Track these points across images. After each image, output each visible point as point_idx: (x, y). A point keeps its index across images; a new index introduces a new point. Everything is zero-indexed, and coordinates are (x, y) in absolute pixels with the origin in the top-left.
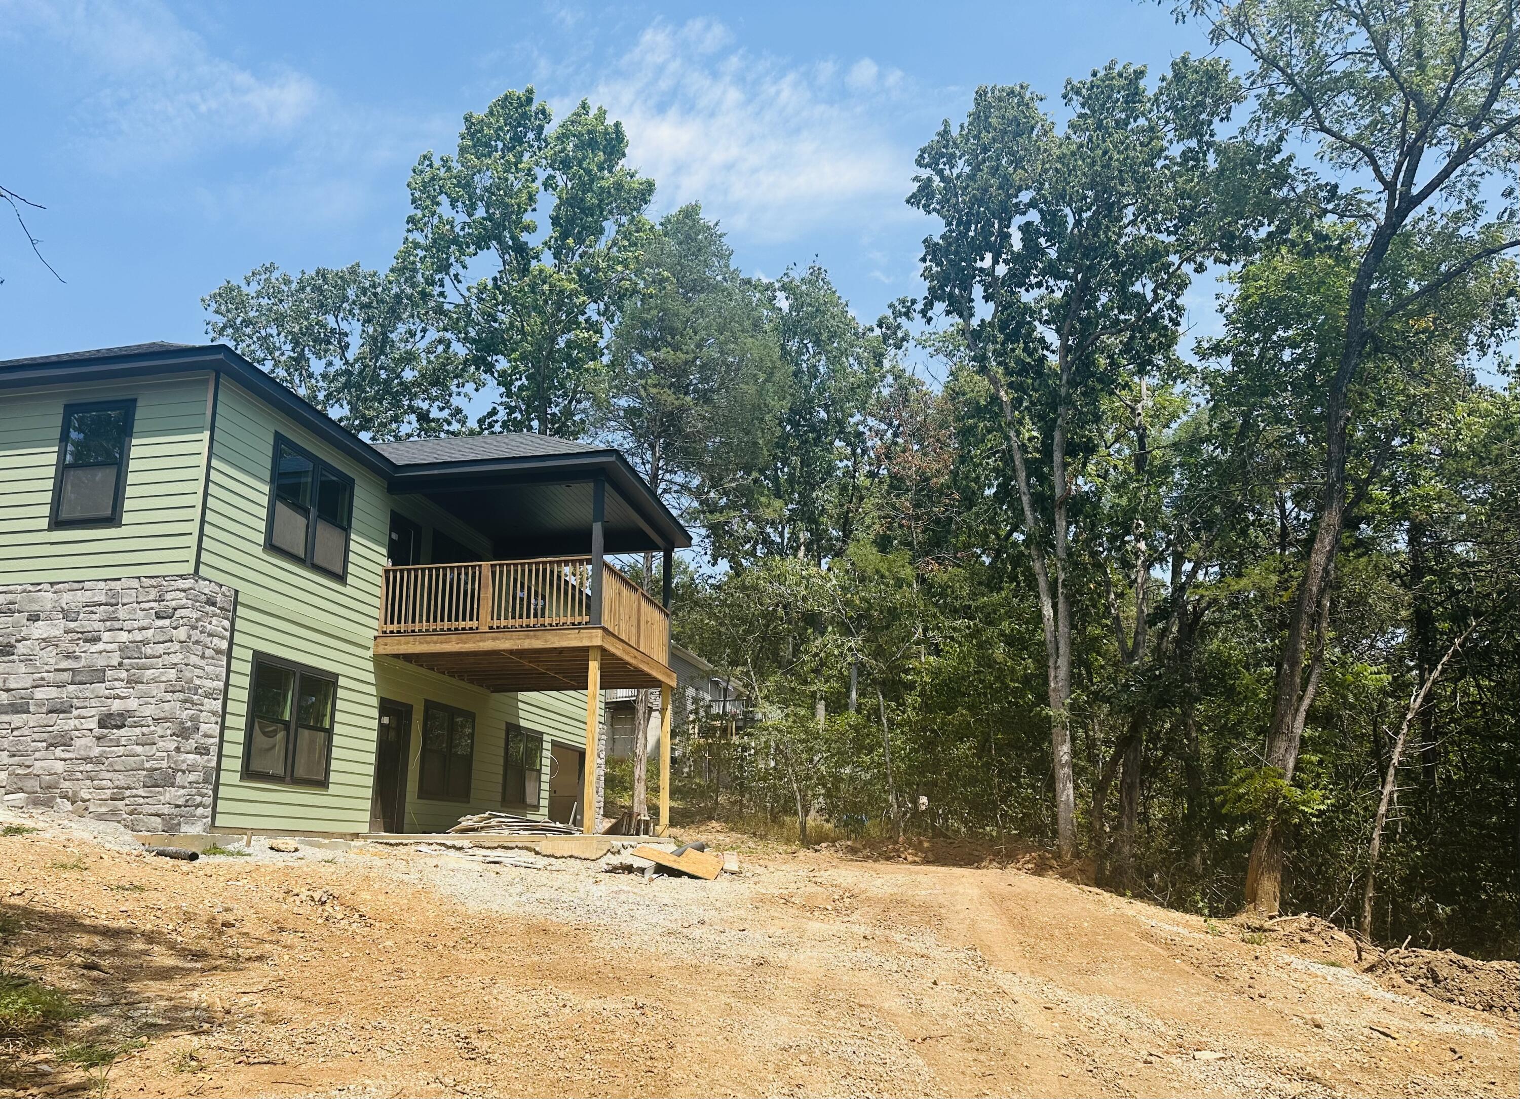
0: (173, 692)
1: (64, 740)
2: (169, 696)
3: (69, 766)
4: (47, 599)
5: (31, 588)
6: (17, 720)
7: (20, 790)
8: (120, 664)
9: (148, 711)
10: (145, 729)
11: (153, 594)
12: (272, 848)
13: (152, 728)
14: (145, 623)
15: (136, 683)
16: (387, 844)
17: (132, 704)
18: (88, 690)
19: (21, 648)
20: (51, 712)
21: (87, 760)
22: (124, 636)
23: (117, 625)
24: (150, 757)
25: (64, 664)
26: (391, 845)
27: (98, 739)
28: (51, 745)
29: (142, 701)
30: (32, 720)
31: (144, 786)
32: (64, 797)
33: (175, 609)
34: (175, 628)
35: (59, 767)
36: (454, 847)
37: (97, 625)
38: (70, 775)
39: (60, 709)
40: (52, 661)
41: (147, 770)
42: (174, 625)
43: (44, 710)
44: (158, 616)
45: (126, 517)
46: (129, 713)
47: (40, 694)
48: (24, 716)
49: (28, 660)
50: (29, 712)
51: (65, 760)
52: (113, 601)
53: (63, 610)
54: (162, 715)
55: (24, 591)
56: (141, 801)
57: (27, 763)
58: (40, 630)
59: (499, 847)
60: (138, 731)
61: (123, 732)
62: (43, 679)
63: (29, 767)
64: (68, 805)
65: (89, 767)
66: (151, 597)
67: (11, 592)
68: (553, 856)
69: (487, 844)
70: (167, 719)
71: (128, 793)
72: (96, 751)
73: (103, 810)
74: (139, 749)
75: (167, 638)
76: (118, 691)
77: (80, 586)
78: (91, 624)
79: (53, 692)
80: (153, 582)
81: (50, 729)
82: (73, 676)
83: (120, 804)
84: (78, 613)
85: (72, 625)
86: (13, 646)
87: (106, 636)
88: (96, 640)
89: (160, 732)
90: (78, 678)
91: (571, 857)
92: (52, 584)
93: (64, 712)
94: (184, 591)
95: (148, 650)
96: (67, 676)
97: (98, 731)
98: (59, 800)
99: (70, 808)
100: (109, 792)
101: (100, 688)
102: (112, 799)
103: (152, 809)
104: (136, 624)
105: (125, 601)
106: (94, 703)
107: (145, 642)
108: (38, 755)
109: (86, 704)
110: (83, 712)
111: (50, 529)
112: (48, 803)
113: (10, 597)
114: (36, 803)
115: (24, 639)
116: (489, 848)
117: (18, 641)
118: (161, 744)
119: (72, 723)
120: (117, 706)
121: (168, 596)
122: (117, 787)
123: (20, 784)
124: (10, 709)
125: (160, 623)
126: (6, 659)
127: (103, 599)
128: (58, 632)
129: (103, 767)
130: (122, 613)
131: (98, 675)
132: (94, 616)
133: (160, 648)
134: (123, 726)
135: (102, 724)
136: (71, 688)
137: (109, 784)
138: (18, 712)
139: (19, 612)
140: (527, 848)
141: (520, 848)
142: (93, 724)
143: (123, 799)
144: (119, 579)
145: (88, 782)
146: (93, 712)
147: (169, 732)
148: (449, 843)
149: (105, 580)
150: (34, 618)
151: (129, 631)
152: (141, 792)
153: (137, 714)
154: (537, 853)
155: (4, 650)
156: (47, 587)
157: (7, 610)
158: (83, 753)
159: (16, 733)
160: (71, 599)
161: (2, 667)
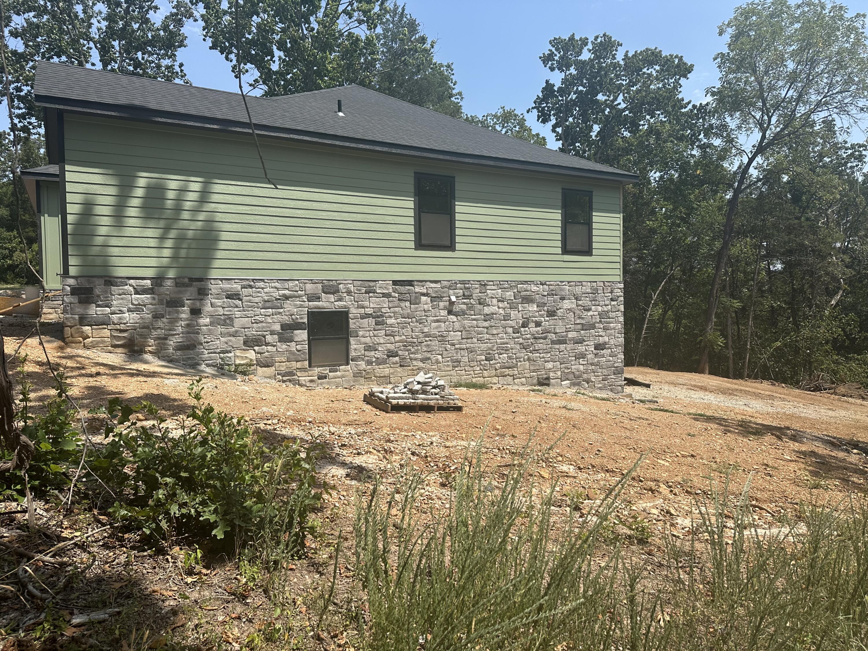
0: (620, 334)
1: (583, 356)
2: (620, 336)
3: (585, 367)
4: (567, 289)
5: (560, 284)
6: (562, 347)
7: (568, 379)
8: (599, 321)
9: (612, 342)
10: (611, 350)
11: (609, 290)
13: (614, 350)
14: (607, 302)
15: (607, 330)
17: (606, 339)
18: (587, 333)
19: (559, 313)
20: (575, 343)
21: (592, 364)
22: (600, 309)
23: (597, 303)
24: (615, 362)
25: (578, 321)
28: (578, 358)
29: (609, 338)
30: (569, 346)
31: (614, 374)
32: (585, 381)
33: (618, 297)
34: (619, 306)
35: (582, 368)
37: (589, 303)
38: (586, 372)
39: (580, 341)
40: (573, 319)
41: (615, 367)
42: (617, 304)
43: (572, 342)
44: (612, 300)
45: (594, 252)
46: (605, 343)
47: (570, 335)
48: (564, 345)
49: (563, 318)
50: (566, 343)
51: (583, 365)
52: (593, 292)
53: (574, 295)
54: (618, 344)
55: (558, 285)
56: (613, 380)
57: (568, 367)
58: (567, 304)
61: (604, 351)
62: (570, 328)
63: (569, 369)
64: (586, 385)
65: (593, 367)
67: (551, 285)
70: (620, 346)
71: (609, 377)
72: (595, 361)
73: (600, 385)
74: (611, 358)
75: (615, 310)
76: (600, 334)
77: (581, 284)
78: (585, 302)
79: (575, 334)
80: (609, 284)
81: (576, 351)
82: (583, 327)
83: (606, 383)
84: (580, 297)
85: (580, 303)
86: (555, 312)
87: (592, 308)
88: (589, 310)
89: (617, 351)
90: (585, 328)
92: (569, 282)
95: (610, 315)
96: (579, 327)
97: (594, 352)
98: (583, 383)
100: (601, 378)
101: (592, 332)
102: (602, 381)
103: (618, 384)
104: (604, 303)
105: (597, 292)
106: (592, 339)
107: (608, 312)
108: (572, 363)
109: (588, 339)
110: (588, 343)
111: (563, 254)
112: (579, 384)
113: (551, 287)
115: (560, 309)
117: (558, 309)
118: (618, 356)
119: (583, 348)
120: (601, 340)
121: (615, 291)
122: (604, 376)
123: (567, 377)
124: (558, 342)
125: (613, 303)
126: (552, 318)
127: (589, 290)
128: (574, 306)
129: (598, 367)
130: (598, 298)
131: (593, 326)
132: (586, 299)
133: (614, 315)
134: (604, 349)
135: (596, 348)
136: (582, 332)
137: (601, 374)
138: (562, 344)
139: (556, 295)
142: (592, 348)
143: (607, 380)
144: (596, 282)
145: (593, 374)
146: (591, 343)
147: (621, 351)
149: (589, 282)
150: (563, 299)
151: (602, 306)
152: (613, 376)
153: (609, 344)
155: (551, 314)
156: (567, 283)
157: (551, 294)
158: (590, 361)
159: (561, 353)
160: (578, 290)
161: (551, 322)
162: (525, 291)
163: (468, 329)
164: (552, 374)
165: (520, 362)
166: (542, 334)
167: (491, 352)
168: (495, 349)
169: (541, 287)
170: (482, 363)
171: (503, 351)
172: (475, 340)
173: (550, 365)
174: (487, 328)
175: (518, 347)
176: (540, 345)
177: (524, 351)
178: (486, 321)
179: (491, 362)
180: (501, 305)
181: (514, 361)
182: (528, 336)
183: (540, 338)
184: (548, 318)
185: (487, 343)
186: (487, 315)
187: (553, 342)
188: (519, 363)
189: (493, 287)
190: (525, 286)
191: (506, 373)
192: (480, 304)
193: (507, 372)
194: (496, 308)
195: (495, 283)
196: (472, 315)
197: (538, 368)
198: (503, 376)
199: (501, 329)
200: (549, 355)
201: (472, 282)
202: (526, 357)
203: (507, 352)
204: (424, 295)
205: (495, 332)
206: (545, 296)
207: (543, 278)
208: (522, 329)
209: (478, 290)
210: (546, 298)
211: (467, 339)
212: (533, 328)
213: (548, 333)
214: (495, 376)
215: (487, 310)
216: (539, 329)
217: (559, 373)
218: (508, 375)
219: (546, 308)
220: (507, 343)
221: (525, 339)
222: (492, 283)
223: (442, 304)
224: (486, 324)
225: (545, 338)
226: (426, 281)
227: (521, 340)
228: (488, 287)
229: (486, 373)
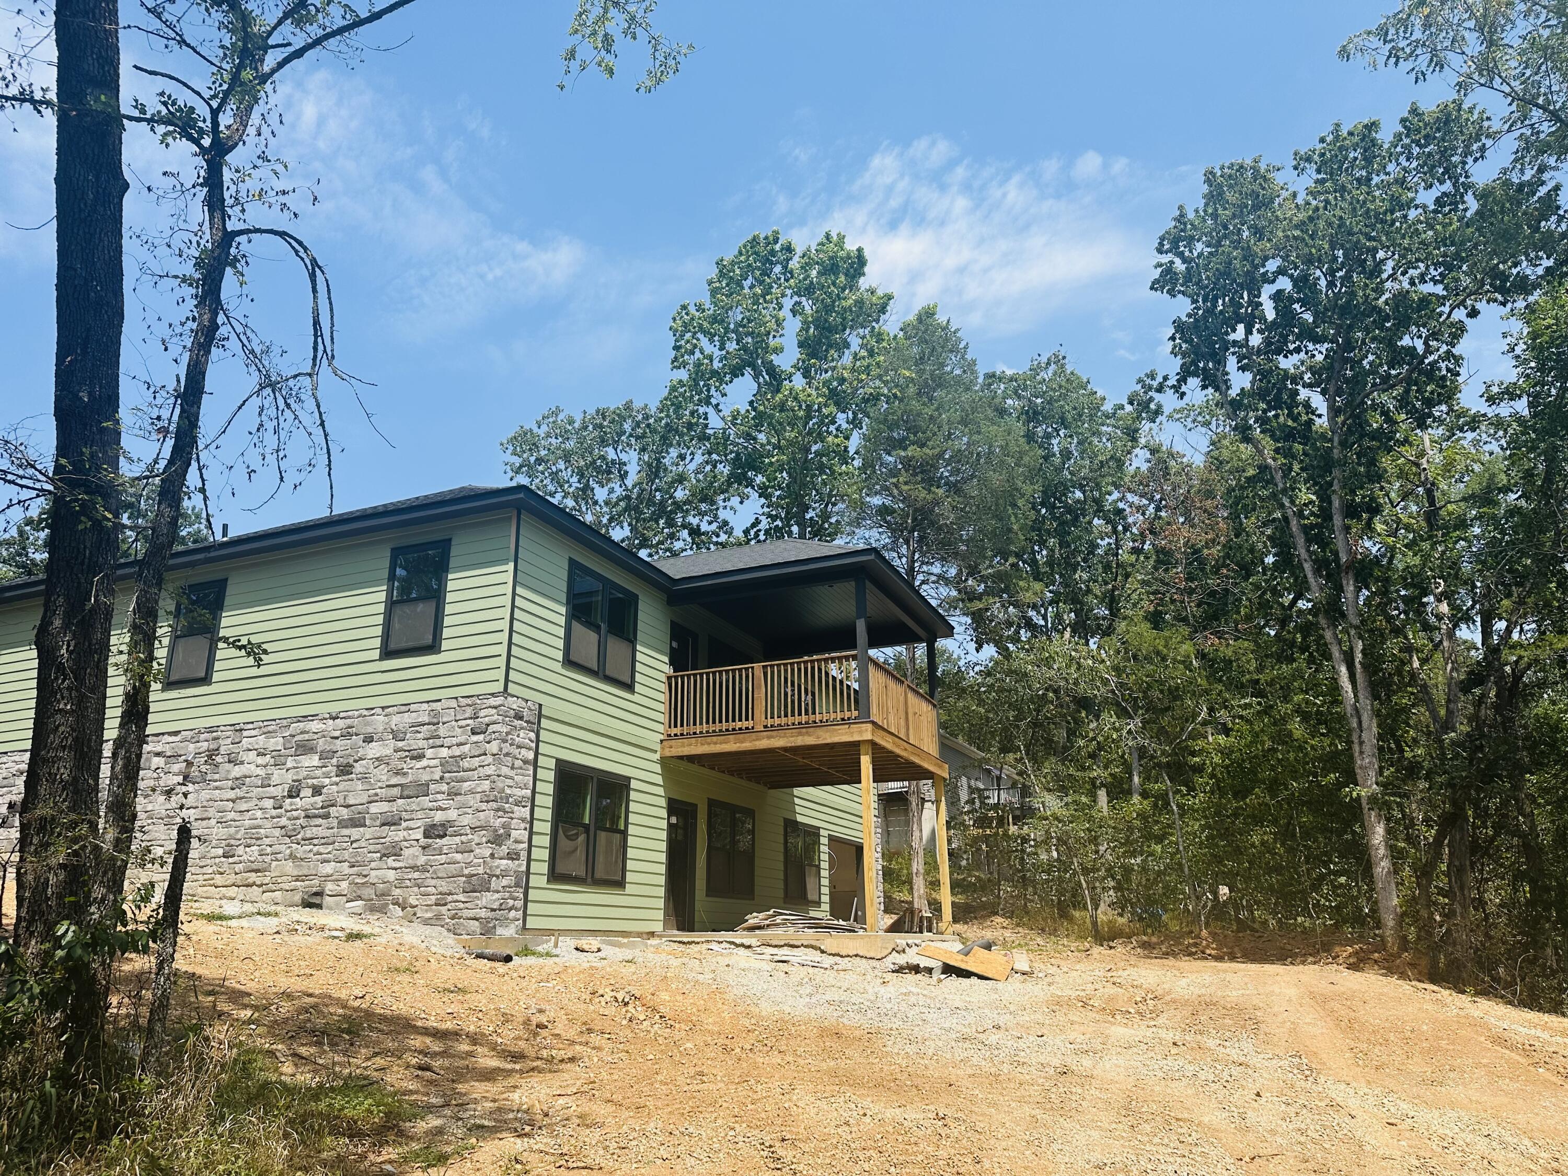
0: (487, 802)
1: (395, 851)
2: (484, 806)
3: (399, 874)
4: (379, 722)
5: (366, 713)
6: (355, 833)
7: (359, 898)
8: (442, 778)
9: (466, 820)
10: (464, 838)
11: (469, 712)
12: (577, 949)
13: (470, 837)
14: (462, 739)
15: (456, 794)
16: (680, 942)
17: (452, 814)
18: (414, 804)
19: (358, 768)
20: (383, 825)
21: (414, 868)
22: (444, 752)
23: (438, 742)
24: (469, 864)
25: (394, 781)
26: (684, 943)
27: (424, 848)
28: (384, 855)
29: (461, 811)
30: (368, 832)
31: (464, 892)
32: (396, 903)
33: (488, 725)
34: (488, 742)
35: (391, 875)
36: (742, 945)
37: (422, 744)
38: (400, 883)
39: (391, 822)
40: (384, 778)
41: (466, 876)
42: (487, 739)
43: (378, 823)
44: (474, 733)
45: (445, 645)
46: (450, 823)
47: (375, 808)
48: (361, 829)
49: (364, 778)
50: (366, 826)
51: (396, 869)
52: (435, 720)
53: (393, 731)
54: (478, 824)
55: (360, 716)
56: (461, 905)
57: (364, 873)
58: (374, 750)
59: (785, 945)
60: (457, 839)
61: (445, 841)
62: (376, 795)
63: (366, 876)
64: (398, 911)
65: (416, 875)
66: (467, 715)
67: (349, 717)
68: (838, 955)
69: (774, 943)
70: (482, 828)
71: (450, 898)
72: (422, 860)
73: (429, 915)
74: (458, 857)
75: (481, 752)
76: (440, 803)
77: (406, 708)
78: (416, 742)
79: (383, 807)
80: (469, 701)
81: (383, 841)
82: (402, 791)
83: (443, 909)
84: (405, 733)
85: (400, 744)
86: (352, 766)
87: (429, 753)
88: (420, 757)
89: (477, 840)
90: (406, 793)
91: (856, 956)
92: (383, 708)
93: (394, 824)
94: (495, 707)
95: (465, 764)
96: (396, 791)
97: (423, 841)
98: (391, 906)
99: (401, 913)
100: (433, 898)
101: (425, 801)
102: (436, 905)
103: (471, 913)
104: (454, 741)
105: (445, 720)
106: (420, 815)
107: (462, 757)
108: (373, 865)
109: (413, 816)
110: (411, 824)
111: (381, 659)
112: (382, 910)
113: (349, 721)
114: (373, 909)
115: (361, 759)
116: (776, 946)
117: (356, 761)
118: (478, 851)
119: (402, 834)
120: (439, 817)
121: (482, 713)
122: (441, 893)
123: (359, 893)
124: (349, 823)
125: (475, 738)
126: (345, 778)
127: (426, 719)
128: (389, 751)
129: (428, 875)
130: (442, 731)
131: (423, 789)
132: (419, 736)
133: (476, 762)
134: (445, 835)
135: (427, 835)
136: (400, 802)
137: (433, 890)
138: (356, 826)
139: (357, 735)
140: (812, 947)
141: (806, 947)
142: (419, 835)
143: (445, 904)
144: (440, 700)
145: (416, 889)
146: (419, 823)
147: (484, 840)
148: (738, 941)
149: (428, 702)
150: (369, 740)
151: (449, 747)
152: (461, 897)
153: (457, 823)
154: (823, 952)
155: (345, 770)
156: (379, 711)
157: (347, 734)
158: (411, 862)
159: (354, 845)
160: (399, 721)
161: (342, 786)
162: (302, 733)
163: (205, 804)
164: (330, 887)
165: (277, 860)
166: (322, 808)
167: (233, 842)
168: (239, 836)
169: (331, 722)
170: (217, 860)
171: (254, 841)
172: (213, 822)
173: (328, 868)
174: (233, 801)
175: (277, 832)
176: (319, 829)
177: (287, 840)
178: (233, 789)
179: (231, 860)
180: (260, 760)
181: (268, 859)
182: (295, 814)
183: (316, 816)
184: (337, 779)
185: (230, 826)
186: (237, 779)
187: (343, 824)
188: (274, 863)
189: (253, 733)
190: (301, 725)
191: (250, 881)
192: (230, 762)
193: (253, 877)
194: (253, 767)
195: (255, 725)
196: (216, 781)
197: (306, 872)
198: (247, 886)
199: (255, 801)
200: (330, 848)
201: (222, 728)
202: (288, 851)
203: (259, 842)
204: (158, 754)
205: (244, 807)
206: (337, 738)
207: (334, 708)
208: (288, 801)
209: (229, 740)
210: (338, 742)
211: (202, 819)
212: (307, 800)
213: (332, 806)
214: (233, 885)
215: (237, 771)
216: (318, 799)
217: (344, 885)
218: (254, 884)
219: (334, 761)
220: (259, 827)
221: (289, 819)
222: (251, 726)
223: (176, 768)
224: (232, 794)
225: (326, 816)
226: (163, 734)
227: (284, 821)
228: (245, 733)
229: (219, 880)
